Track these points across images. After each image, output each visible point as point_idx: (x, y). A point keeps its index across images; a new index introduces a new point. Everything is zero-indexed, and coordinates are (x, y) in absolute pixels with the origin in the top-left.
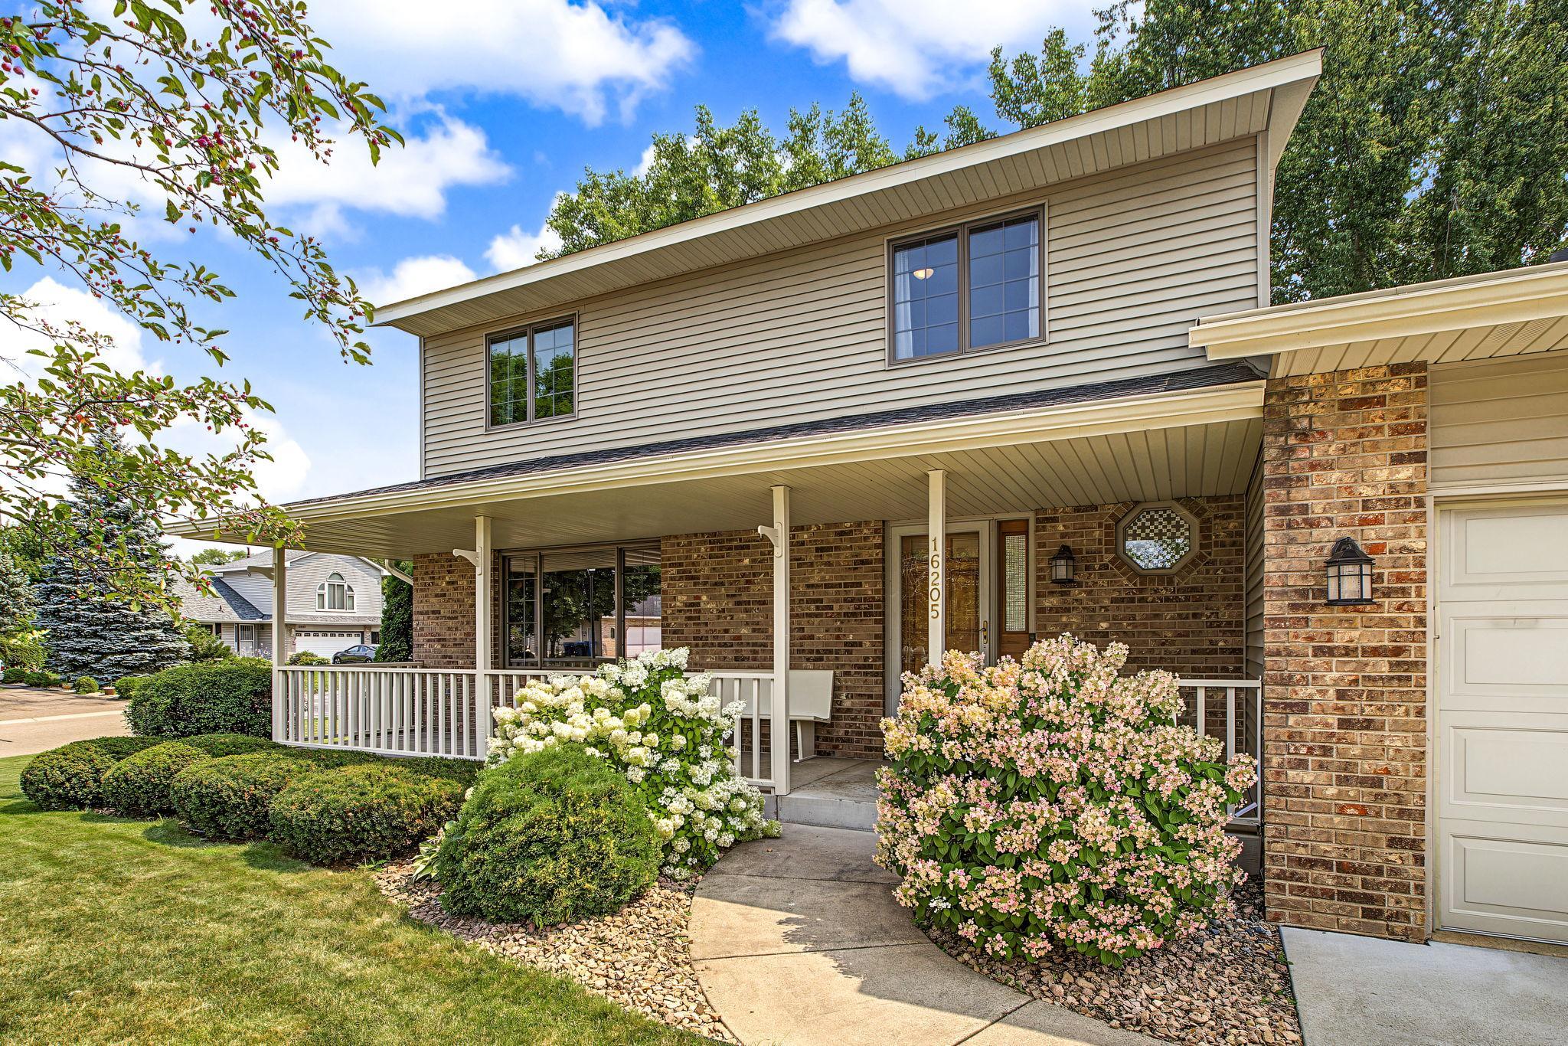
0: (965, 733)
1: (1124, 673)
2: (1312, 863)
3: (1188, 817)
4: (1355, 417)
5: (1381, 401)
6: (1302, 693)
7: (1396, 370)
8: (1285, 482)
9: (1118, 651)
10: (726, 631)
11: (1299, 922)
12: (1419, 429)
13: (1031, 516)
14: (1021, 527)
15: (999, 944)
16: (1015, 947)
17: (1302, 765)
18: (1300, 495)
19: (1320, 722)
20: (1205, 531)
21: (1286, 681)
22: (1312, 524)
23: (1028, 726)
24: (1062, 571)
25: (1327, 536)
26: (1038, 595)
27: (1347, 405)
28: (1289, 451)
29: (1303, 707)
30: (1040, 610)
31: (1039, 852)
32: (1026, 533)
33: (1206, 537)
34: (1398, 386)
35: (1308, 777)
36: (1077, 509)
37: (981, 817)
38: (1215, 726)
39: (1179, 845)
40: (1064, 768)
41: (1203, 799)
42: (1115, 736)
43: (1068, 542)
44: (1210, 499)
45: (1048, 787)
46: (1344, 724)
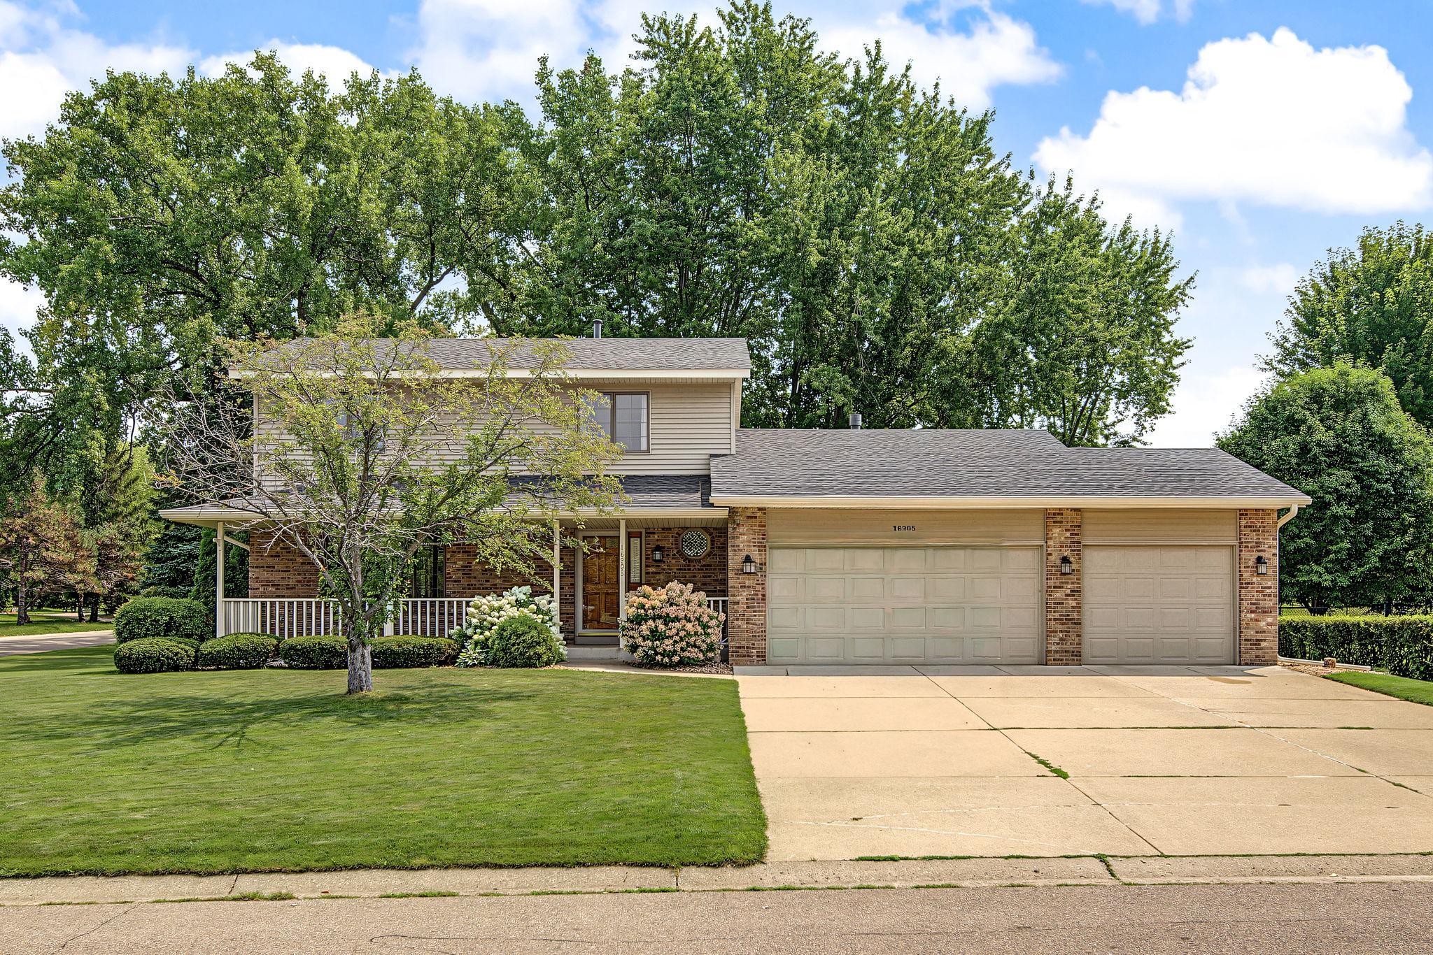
0: (653, 608)
1: (693, 592)
2: (740, 647)
3: (709, 627)
4: (750, 521)
5: (756, 517)
6: (738, 598)
7: (760, 509)
8: (733, 538)
9: (690, 586)
10: (488, 581)
11: (737, 664)
12: (764, 526)
13: (643, 531)
14: (639, 535)
15: (666, 660)
16: (671, 660)
17: (738, 619)
18: (737, 542)
19: (742, 607)
20: (712, 541)
21: (734, 595)
22: (740, 550)
23: (671, 605)
24: (658, 556)
25: (744, 554)
26: (647, 566)
27: (749, 517)
28: (734, 529)
29: (738, 603)
30: (647, 573)
31: (677, 634)
32: (641, 538)
33: (713, 544)
34: (759, 514)
35: (740, 623)
36: (663, 529)
37: (662, 627)
38: (716, 609)
39: (708, 634)
40: (682, 615)
41: (713, 623)
42: (693, 607)
43: (659, 543)
44: (715, 529)
45: (677, 619)
46: (748, 607)
